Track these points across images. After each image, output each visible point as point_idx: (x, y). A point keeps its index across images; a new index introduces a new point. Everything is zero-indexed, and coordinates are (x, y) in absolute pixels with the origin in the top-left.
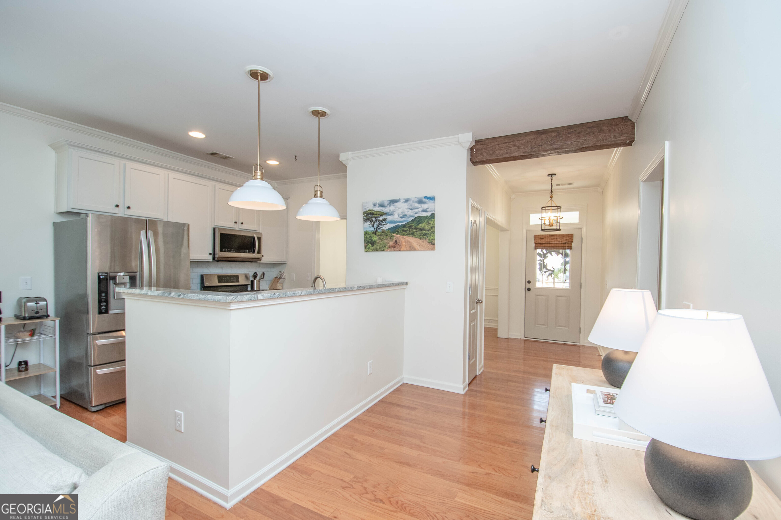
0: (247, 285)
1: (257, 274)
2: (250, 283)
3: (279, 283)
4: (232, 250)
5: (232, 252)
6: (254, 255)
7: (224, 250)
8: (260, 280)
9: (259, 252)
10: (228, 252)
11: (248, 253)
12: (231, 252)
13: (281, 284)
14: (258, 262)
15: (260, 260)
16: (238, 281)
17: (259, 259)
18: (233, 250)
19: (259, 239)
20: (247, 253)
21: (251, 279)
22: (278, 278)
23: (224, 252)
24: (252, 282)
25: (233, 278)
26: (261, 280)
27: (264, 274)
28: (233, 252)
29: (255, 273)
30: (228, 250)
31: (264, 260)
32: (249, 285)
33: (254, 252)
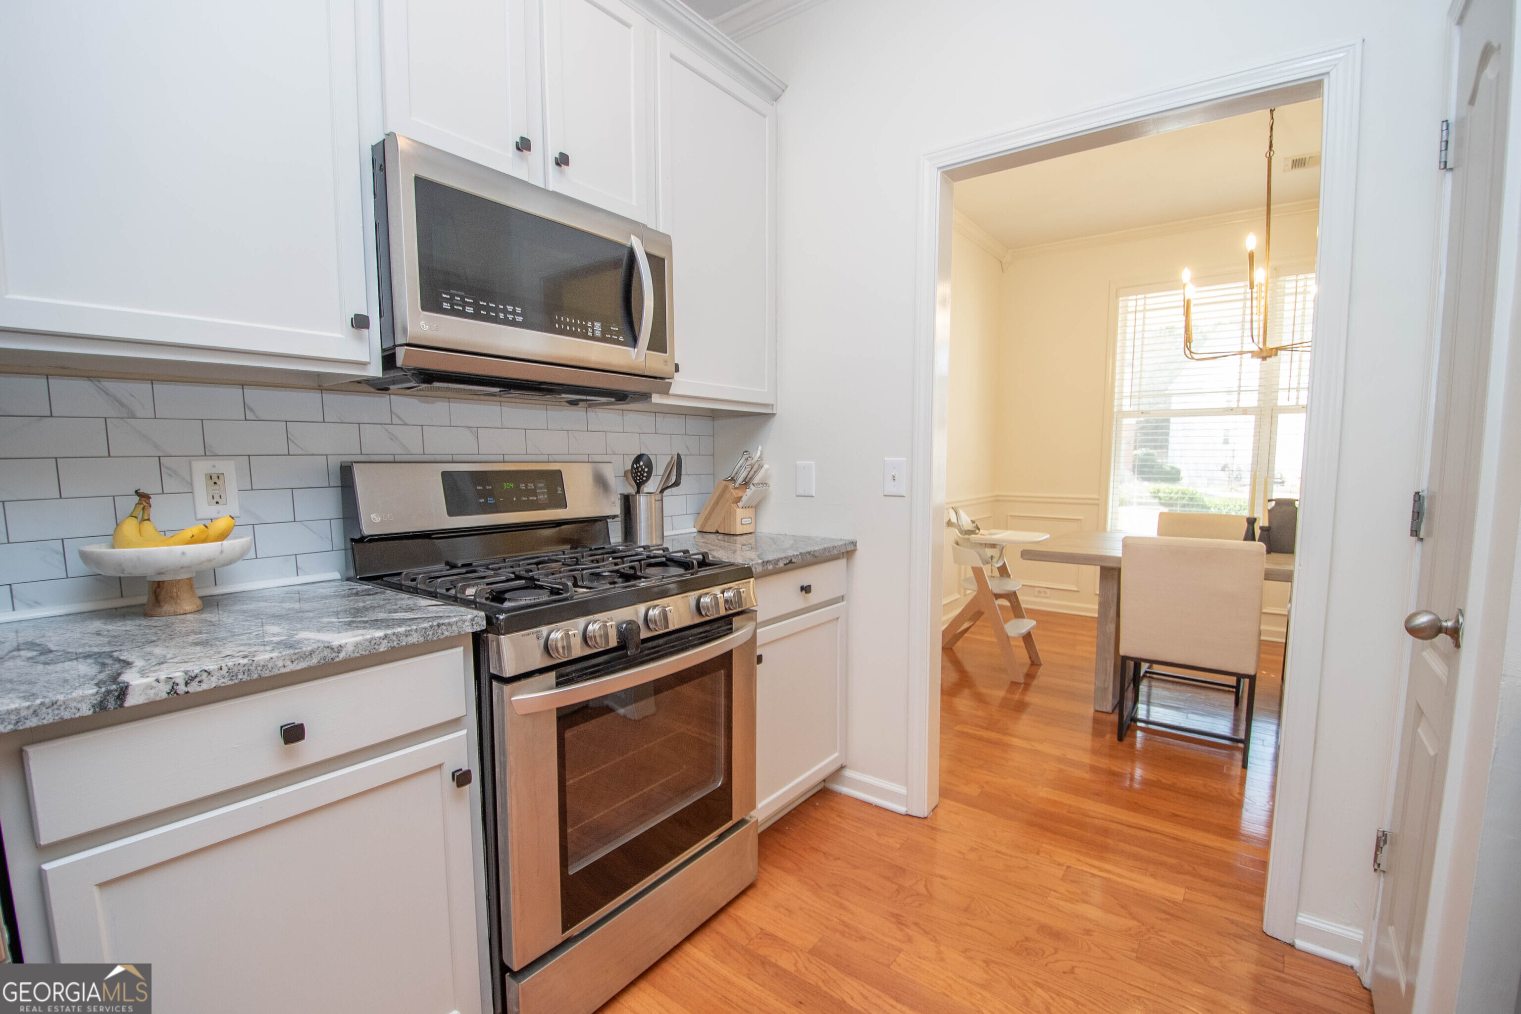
0: (604, 519)
1: (649, 465)
2: (616, 509)
3: (740, 504)
4: (505, 311)
5: (506, 322)
6: (632, 352)
7: (451, 301)
8: (662, 491)
9: (659, 343)
10: (476, 316)
11: (603, 339)
12: (496, 320)
13: (750, 512)
14: (656, 399)
15: (665, 391)
16: (562, 503)
17: (661, 382)
18: (514, 313)
19: (658, 264)
20: (594, 338)
21: (621, 487)
22: (740, 480)
23: (453, 312)
24: (628, 503)
25: (531, 486)
26: (666, 492)
27: (678, 463)
28: (513, 323)
29: (639, 458)
30: (478, 308)
31: (681, 385)
32: (614, 517)
33: (634, 341)
